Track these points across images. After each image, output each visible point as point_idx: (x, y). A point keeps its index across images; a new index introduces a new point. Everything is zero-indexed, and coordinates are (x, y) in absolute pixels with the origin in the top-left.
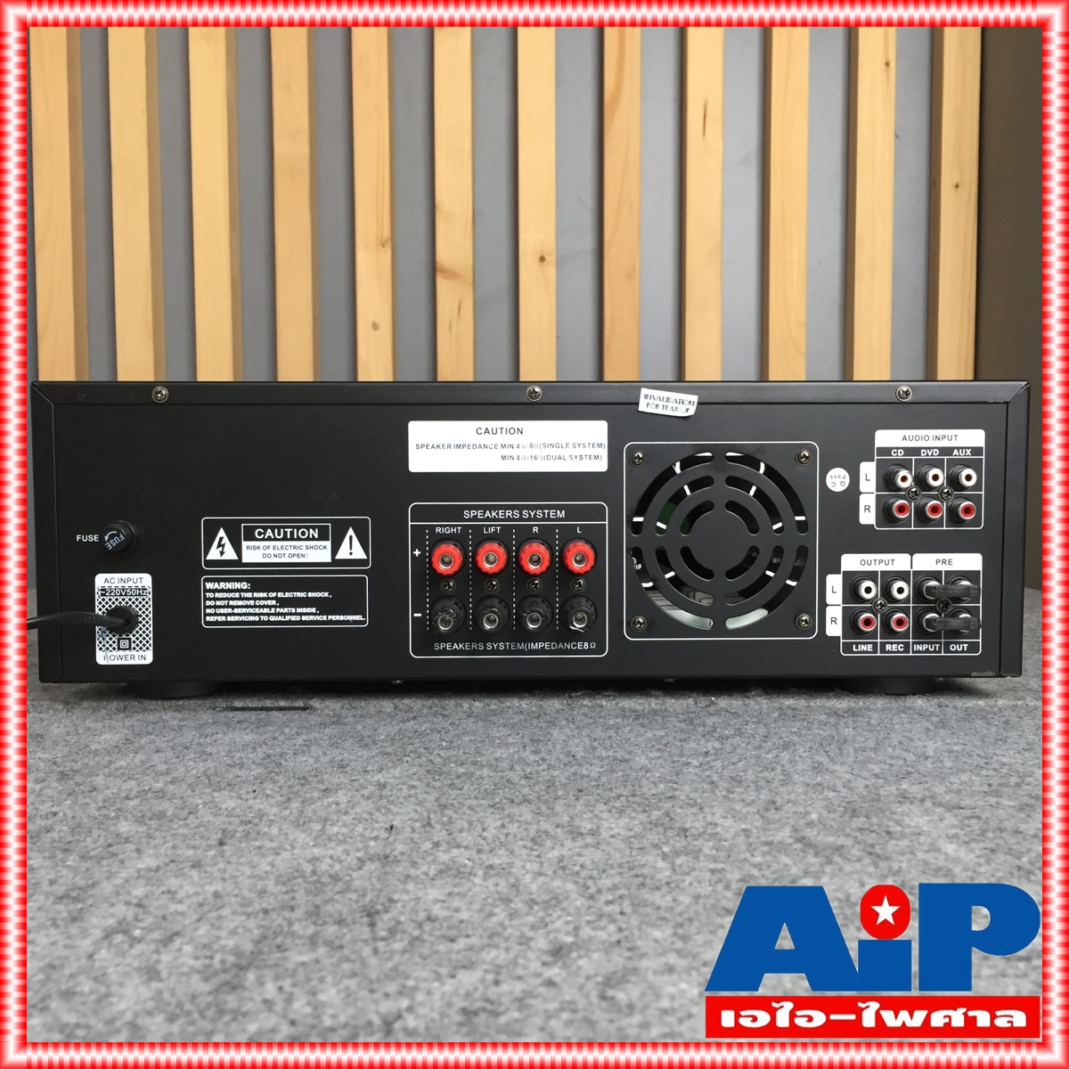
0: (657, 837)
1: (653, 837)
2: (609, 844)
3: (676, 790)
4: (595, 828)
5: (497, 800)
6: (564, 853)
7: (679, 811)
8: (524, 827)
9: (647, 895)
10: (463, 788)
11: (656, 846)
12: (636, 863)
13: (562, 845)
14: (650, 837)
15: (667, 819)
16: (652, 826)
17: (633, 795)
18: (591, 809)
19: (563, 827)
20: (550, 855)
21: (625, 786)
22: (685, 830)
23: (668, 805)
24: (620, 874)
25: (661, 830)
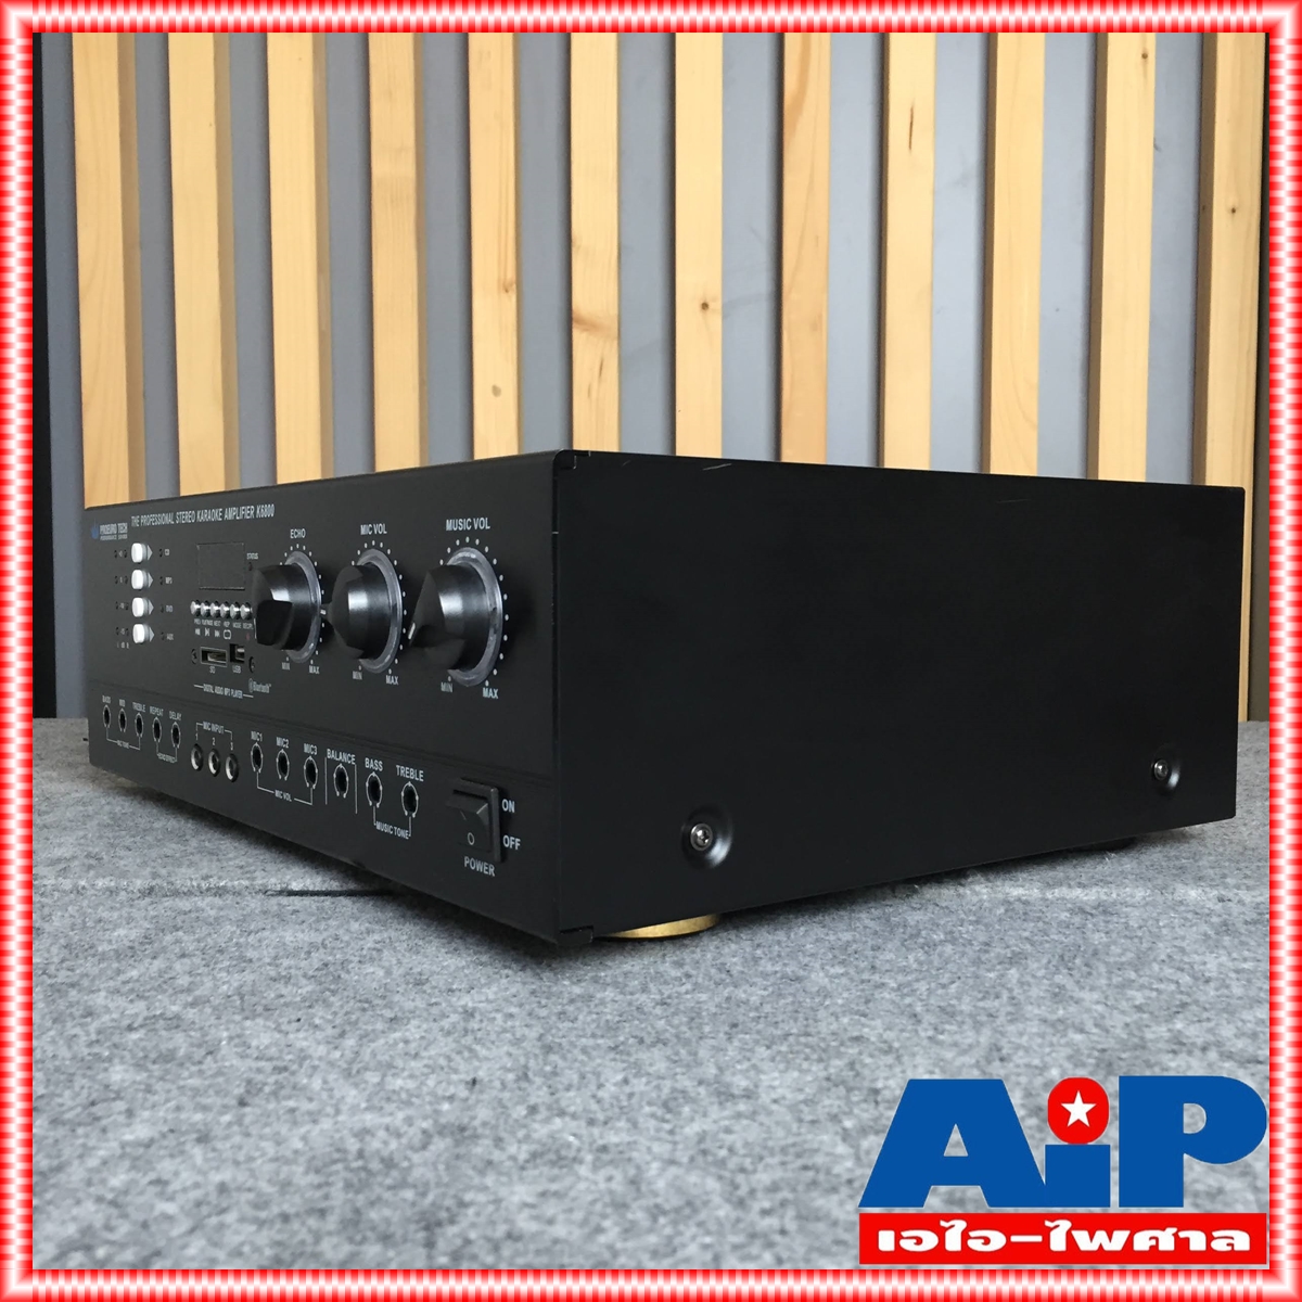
0: (837, 1102)
1: (831, 1103)
2: (770, 1113)
3: (864, 1025)
4: (751, 1087)
5: (622, 1039)
6: (705, 1127)
7: (868, 1060)
8: (655, 1083)
9: (820, 1201)
10: (576, 1019)
11: (835, 1118)
12: (806, 1146)
13: (705, 1115)
14: (827, 1102)
15: (851, 1073)
16: (830, 1084)
17: (807, 1034)
18: (748, 1054)
19: (709, 1084)
20: (687, 1130)
21: (796, 1020)
22: (876, 1092)
23: (853, 1051)
24: (783, 1164)
25: (842, 1090)
